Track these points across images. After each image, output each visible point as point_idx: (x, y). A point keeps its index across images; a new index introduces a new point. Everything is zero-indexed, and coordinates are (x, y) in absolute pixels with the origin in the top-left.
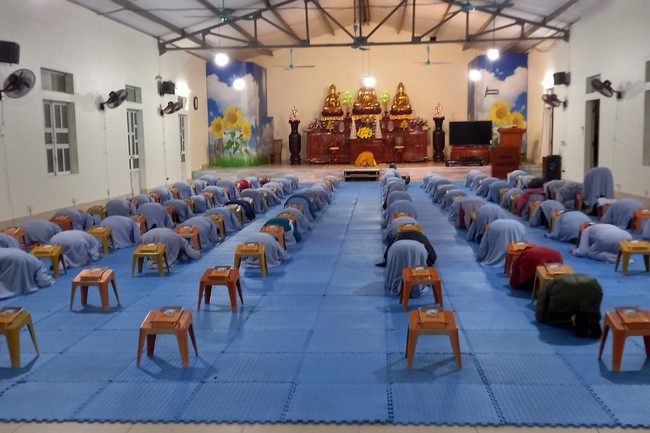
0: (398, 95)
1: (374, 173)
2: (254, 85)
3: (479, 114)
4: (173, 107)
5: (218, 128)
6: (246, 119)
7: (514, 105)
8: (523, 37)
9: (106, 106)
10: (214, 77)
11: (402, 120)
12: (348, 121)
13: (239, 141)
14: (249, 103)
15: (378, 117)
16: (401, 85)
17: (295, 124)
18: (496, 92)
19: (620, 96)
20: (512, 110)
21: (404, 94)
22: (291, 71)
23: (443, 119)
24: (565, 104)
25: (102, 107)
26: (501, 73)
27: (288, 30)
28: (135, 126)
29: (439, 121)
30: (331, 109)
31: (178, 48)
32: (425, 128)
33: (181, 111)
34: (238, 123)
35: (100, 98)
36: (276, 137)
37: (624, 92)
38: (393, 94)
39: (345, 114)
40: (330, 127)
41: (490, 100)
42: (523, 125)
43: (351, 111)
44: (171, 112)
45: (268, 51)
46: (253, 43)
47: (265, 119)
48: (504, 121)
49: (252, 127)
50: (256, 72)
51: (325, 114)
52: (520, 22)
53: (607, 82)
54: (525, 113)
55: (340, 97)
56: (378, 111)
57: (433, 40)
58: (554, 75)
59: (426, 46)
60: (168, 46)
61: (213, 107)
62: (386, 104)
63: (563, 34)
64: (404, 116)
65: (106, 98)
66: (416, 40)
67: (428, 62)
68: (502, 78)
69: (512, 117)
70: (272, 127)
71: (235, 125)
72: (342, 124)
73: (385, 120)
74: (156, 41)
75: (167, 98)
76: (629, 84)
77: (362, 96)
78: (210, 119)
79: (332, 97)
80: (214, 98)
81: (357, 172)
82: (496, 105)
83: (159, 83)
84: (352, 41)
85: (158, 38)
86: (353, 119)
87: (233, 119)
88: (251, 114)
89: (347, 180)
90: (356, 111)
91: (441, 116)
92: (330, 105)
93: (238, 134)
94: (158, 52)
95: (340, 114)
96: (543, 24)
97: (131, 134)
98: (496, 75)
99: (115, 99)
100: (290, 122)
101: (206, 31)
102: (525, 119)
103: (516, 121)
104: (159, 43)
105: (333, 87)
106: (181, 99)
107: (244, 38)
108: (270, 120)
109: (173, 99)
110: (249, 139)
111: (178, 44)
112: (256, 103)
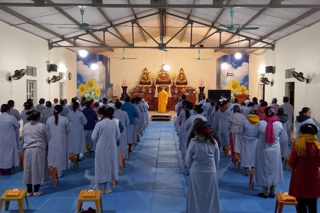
0: (180, 74)
1: (168, 117)
2: (103, 67)
3: (223, 86)
4: (55, 79)
5: (83, 90)
6: (98, 85)
7: (242, 82)
8: (249, 47)
9: (12, 78)
10: (81, 62)
11: (182, 88)
12: (154, 87)
13: (93, 97)
14: (100, 76)
15: (170, 86)
16: (182, 69)
17: (125, 88)
18: (232, 75)
19: (308, 81)
20: (241, 84)
21: (183, 74)
22: (123, 60)
23: (204, 88)
24: (272, 83)
25: (10, 79)
26: (235, 65)
27: (122, 39)
28: (32, 90)
29: (202, 89)
30: (144, 80)
31: (60, 46)
32: (194, 92)
33: (61, 81)
34: (93, 87)
35: (9, 73)
36: (114, 95)
37: (311, 79)
38: (177, 74)
39: (152, 83)
40: (144, 90)
41: (229, 79)
42: (246, 93)
43: (155, 82)
44: (54, 82)
45: (111, 49)
46: (103, 45)
47: (108, 85)
48: (237, 90)
49: (101, 90)
50: (104, 60)
51: (141, 83)
52: (248, 39)
53: (301, 73)
54: (247, 86)
55: (150, 74)
56: (169, 83)
57: (202, 47)
58: (266, 67)
59: (198, 49)
60: (53, 45)
61: (80, 78)
62: (173, 79)
63: (271, 46)
64: (183, 86)
65: (13, 74)
66: (192, 47)
67: (199, 58)
68: (236, 68)
69: (241, 88)
70: (112, 89)
71: (92, 88)
72: (150, 89)
73: (173, 87)
74: (47, 42)
75: (53, 74)
76: (314, 75)
77: (161, 74)
78: (78, 85)
79: (145, 74)
80: (80, 74)
81: (158, 116)
82: (232, 81)
83: (48, 65)
84: (157, 46)
85: (49, 40)
86: (156, 87)
87: (91, 85)
88: (101, 82)
89: (153, 120)
90: (158, 83)
91: (202, 86)
92: (144, 79)
93: (93, 93)
94: (48, 47)
95: (149, 83)
96: (261, 40)
97: (29, 94)
98: (233, 66)
99: (18, 74)
100: (122, 87)
101: (76, 37)
102: (248, 89)
103: (242, 90)
104: (49, 43)
105: (146, 69)
106: (61, 74)
107: (97, 42)
108: (111, 85)
109: (56, 74)
110: (99, 96)
111: (60, 43)
112: (104, 76)
